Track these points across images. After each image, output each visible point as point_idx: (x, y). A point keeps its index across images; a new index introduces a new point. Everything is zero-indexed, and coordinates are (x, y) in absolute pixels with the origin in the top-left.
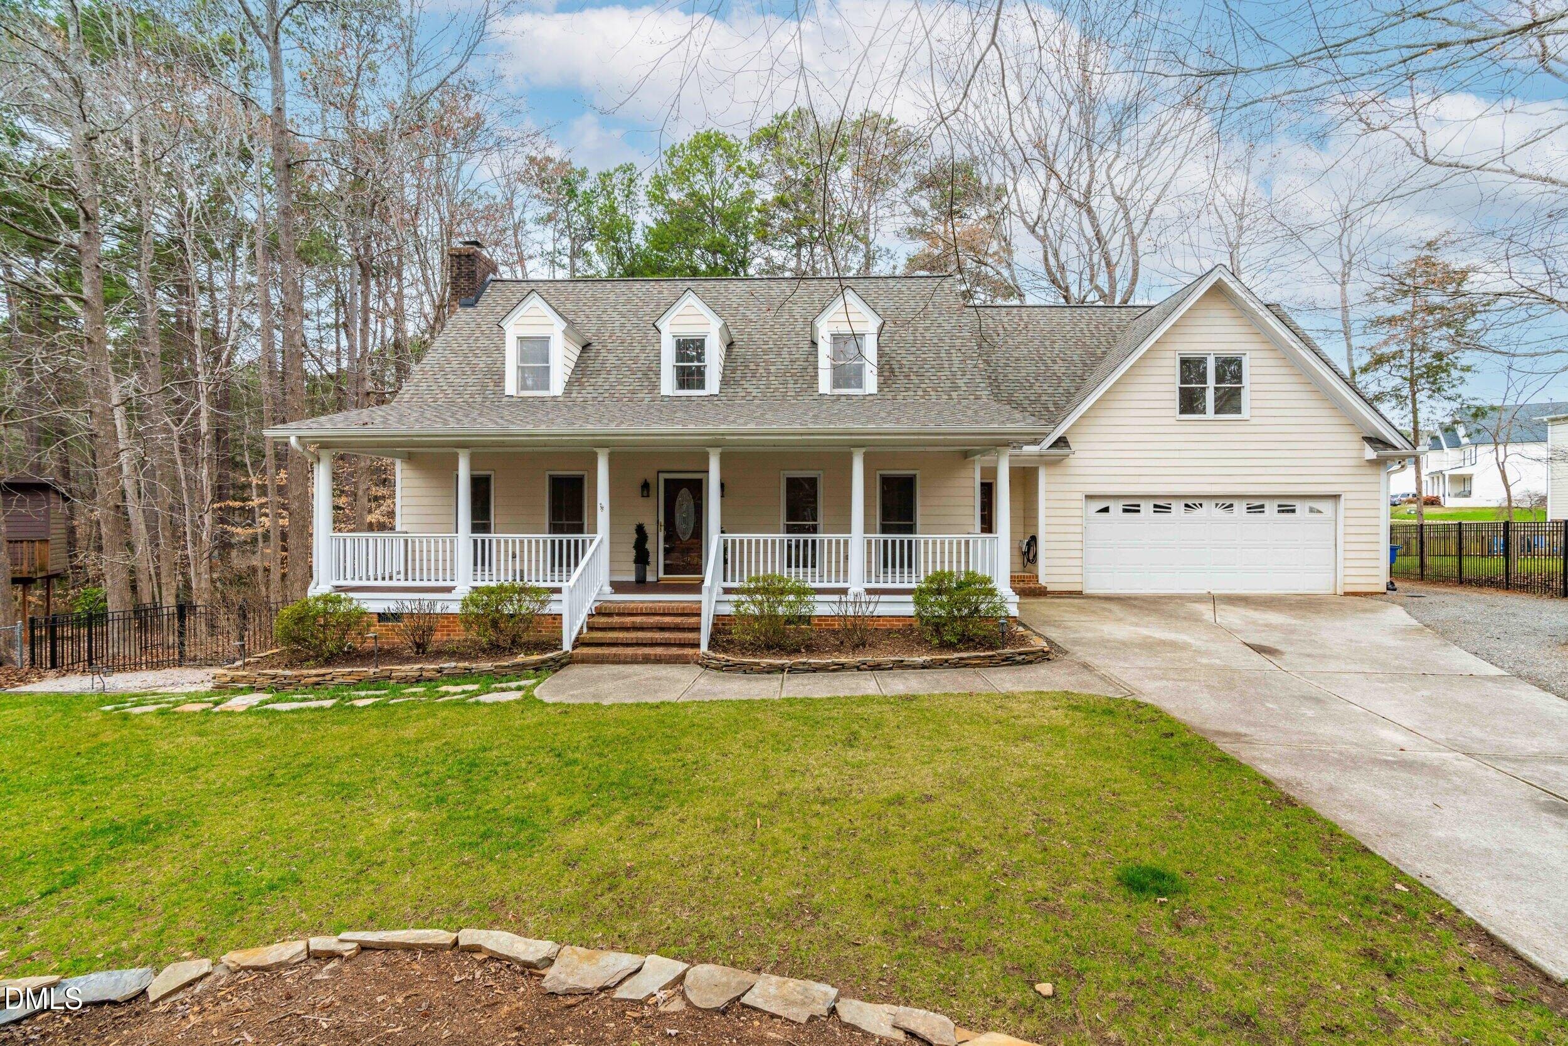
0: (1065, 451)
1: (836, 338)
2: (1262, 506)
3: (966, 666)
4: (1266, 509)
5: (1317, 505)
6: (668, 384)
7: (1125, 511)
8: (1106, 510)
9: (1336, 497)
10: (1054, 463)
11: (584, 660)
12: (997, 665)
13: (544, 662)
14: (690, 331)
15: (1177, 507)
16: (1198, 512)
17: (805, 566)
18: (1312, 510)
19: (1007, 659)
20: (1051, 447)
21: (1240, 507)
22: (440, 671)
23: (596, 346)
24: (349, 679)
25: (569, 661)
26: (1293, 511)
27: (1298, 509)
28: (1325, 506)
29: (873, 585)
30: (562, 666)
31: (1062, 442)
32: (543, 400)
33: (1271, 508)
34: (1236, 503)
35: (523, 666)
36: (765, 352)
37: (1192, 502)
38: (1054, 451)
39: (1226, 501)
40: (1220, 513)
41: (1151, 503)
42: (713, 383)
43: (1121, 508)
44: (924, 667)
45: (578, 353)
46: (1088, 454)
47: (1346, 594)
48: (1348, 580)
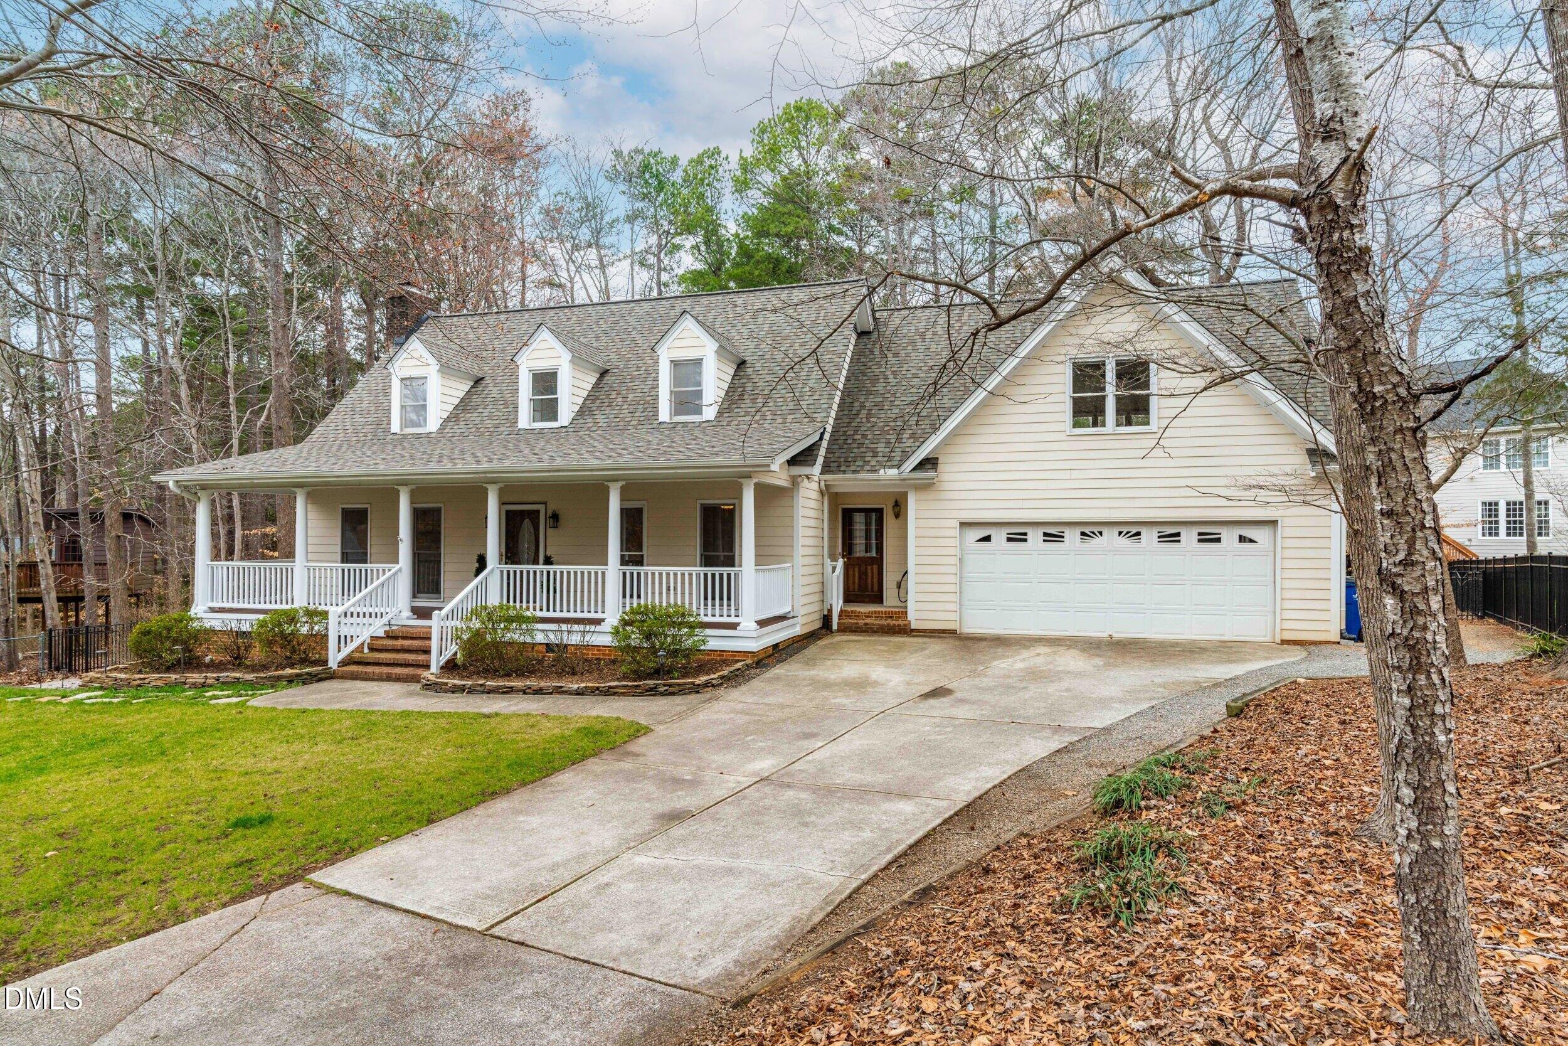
0: (931, 474)
1: (676, 364)
2: (1178, 535)
3: (614, 694)
4: (1183, 538)
5: (1248, 532)
6: (525, 419)
7: (1009, 540)
8: (987, 539)
9: (1274, 523)
10: (926, 487)
11: (355, 677)
12: (641, 695)
13: (297, 675)
14: (544, 364)
15: (1072, 536)
16: (1097, 541)
17: (632, 596)
18: (1242, 539)
19: (651, 689)
20: (914, 469)
21: (1149, 536)
22: (217, 679)
23: (488, 380)
24: (159, 683)
25: (332, 676)
26: (1218, 540)
27: (1224, 537)
28: (1260, 535)
30: (320, 680)
31: (930, 463)
32: (418, 436)
33: (1189, 537)
34: (1144, 531)
35: (279, 678)
36: (633, 380)
37: (1089, 530)
38: (918, 474)
39: (1132, 530)
40: (1124, 542)
41: (1040, 532)
42: (566, 414)
43: (1004, 537)
44: (579, 693)
45: (466, 388)
46: (957, 477)
47: (1283, 642)
48: (1287, 625)
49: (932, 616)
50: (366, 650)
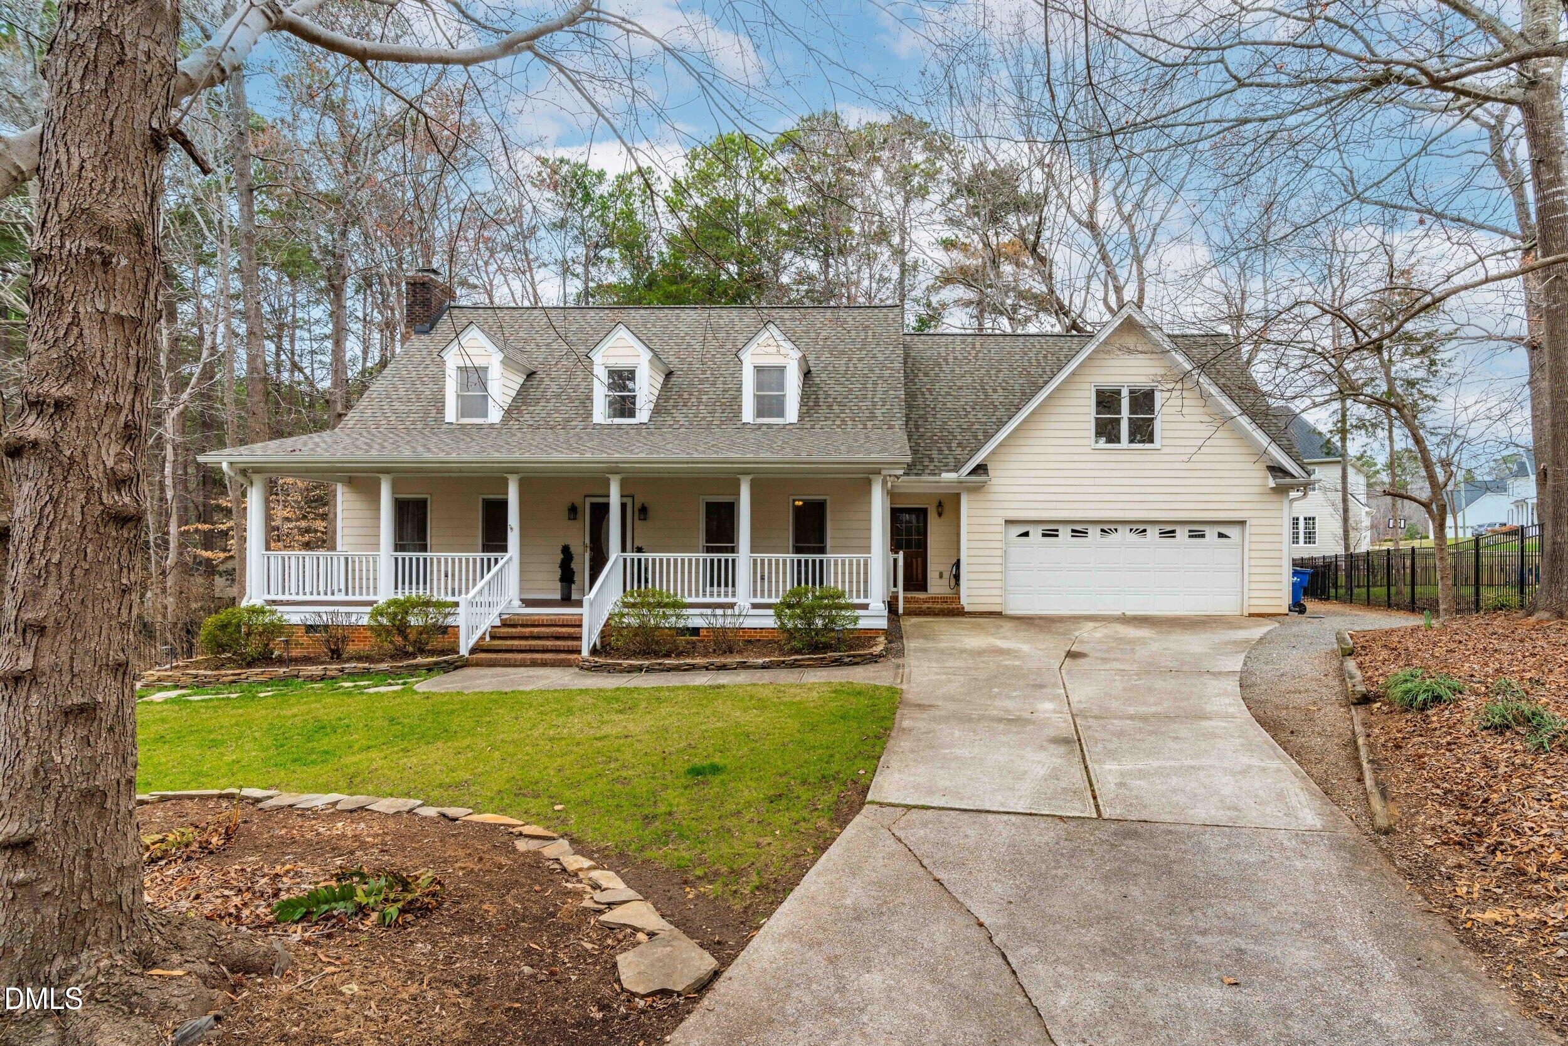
0: (983, 478)
1: (759, 370)
2: (1173, 532)
3: (800, 666)
4: (1178, 534)
5: (1224, 530)
6: (600, 413)
7: (1044, 535)
8: (1026, 534)
9: (1242, 523)
10: (977, 489)
11: (478, 664)
12: (827, 666)
13: (436, 663)
14: (622, 362)
15: (1094, 532)
16: (1113, 537)
18: (1221, 535)
19: (836, 660)
20: (970, 474)
21: (1153, 533)
22: (342, 670)
23: (541, 374)
24: (261, 678)
25: (464, 664)
26: (1203, 536)
27: (1207, 533)
28: (1233, 532)
29: (759, 600)
30: (456, 668)
31: (981, 469)
32: (480, 427)
33: (1182, 533)
34: (1149, 528)
35: (417, 667)
36: (701, 382)
37: (1107, 527)
38: (974, 478)
39: (1139, 527)
40: (1134, 538)
41: (1069, 528)
42: (643, 412)
43: (1040, 532)
44: (764, 667)
45: (521, 381)
47: (1251, 615)
48: (1254, 601)
49: (984, 600)
50: (488, 638)
